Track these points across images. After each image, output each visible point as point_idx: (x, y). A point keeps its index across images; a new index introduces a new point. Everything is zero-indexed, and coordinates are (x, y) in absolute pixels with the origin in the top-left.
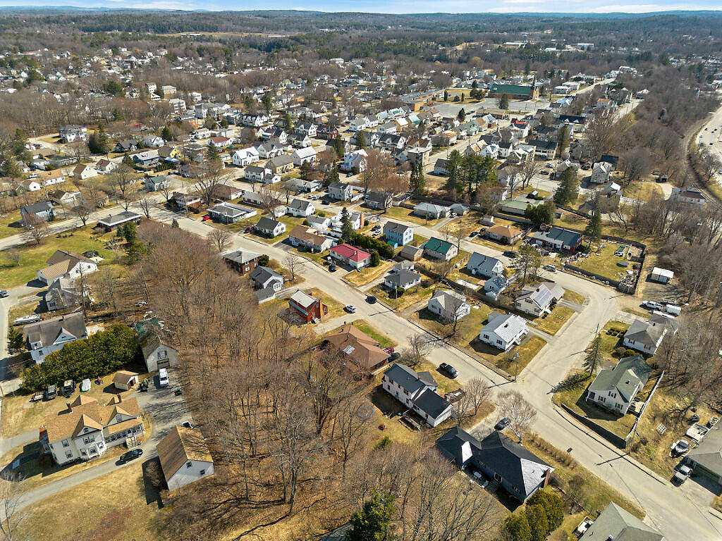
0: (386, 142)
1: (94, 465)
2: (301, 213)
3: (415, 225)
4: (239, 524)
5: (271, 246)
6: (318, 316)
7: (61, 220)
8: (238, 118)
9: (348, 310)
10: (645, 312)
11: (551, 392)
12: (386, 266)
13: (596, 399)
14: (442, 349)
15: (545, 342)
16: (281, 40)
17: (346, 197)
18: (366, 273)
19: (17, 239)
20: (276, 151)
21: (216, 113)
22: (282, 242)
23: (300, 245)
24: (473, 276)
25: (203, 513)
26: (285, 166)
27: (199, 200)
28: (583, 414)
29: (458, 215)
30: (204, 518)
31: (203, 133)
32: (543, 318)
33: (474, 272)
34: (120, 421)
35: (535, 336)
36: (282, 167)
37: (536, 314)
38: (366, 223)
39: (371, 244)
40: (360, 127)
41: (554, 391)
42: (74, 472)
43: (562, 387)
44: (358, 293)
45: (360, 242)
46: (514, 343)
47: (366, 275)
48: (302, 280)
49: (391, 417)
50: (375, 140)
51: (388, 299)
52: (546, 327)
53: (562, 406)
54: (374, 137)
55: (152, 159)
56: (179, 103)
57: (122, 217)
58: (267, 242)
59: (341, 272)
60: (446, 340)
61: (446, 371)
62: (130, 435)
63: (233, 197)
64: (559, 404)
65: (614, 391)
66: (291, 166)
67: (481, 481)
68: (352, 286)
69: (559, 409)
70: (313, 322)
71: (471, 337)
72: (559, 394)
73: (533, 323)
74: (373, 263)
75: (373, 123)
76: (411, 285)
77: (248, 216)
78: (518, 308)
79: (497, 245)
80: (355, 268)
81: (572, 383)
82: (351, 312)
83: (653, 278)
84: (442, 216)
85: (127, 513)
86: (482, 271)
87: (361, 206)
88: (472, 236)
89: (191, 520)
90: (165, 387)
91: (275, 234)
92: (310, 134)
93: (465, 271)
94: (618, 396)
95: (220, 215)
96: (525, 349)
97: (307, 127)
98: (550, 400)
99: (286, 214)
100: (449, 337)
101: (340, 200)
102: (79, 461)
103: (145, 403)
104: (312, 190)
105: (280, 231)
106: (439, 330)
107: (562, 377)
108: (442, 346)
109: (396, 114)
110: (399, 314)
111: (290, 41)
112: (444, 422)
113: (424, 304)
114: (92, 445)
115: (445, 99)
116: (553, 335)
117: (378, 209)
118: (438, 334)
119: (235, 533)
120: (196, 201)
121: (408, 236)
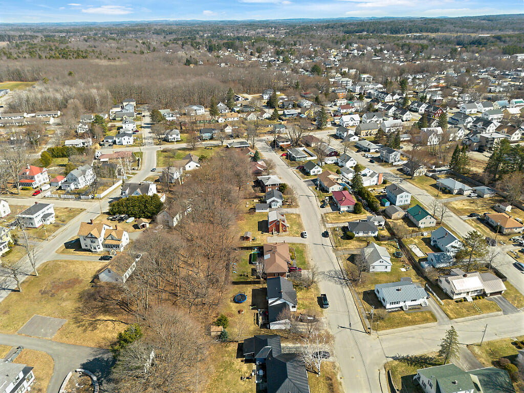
0: (478, 125)
1: (93, 255)
2: (344, 164)
3: (428, 194)
4: (115, 314)
5: (303, 180)
6: (278, 231)
7: (215, 140)
8: (376, 94)
9: (302, 235)
11: (393, 358)
12: (365, 215)
14: (339, 286)
15: (435, 319)
16: (483, 38)
17: (391, 161)
18: (344, 216)
19: (184, 145)
20: (376, 119)
21: (364, 90)
22: (312, 180)
23: (320, 185)
24: (429, 246)
25: (103, 300)
26: (369, 131)
27: (289, 143)
28: (397, 387)
29: (478, 196)
30: (101, 302)
31: (341, 102)
32: (457, 302)
33: (432, 243)
34: (112, 239)
35: (430, 312)
36: (366, 131)
37: (452, 295)
38: (384, 182)
40: (470, 110)
41: (395, 358)
42: (85, 255)
43: (408, 360)
44: (323, 227)
45: (360, 193)
46: (401, 307)
47: (343, 218)
48: (297, 206)
49: (252, 309)
50: (470, 122)
51: (339, 238)
52: (451, 310)
53: (389, 371)
54: (469, 119)
55: (292, 114)
56: (347, 81)
57: (239, 144)
58: (302, 176)
59: (327, 209)
60: (349, 281)
61: (323, 301)
62: (114, 248)
63: (313, 145)
64: (387, 369)
67: (258, 377)
68: (324, 221)
69: (383, 372)
70: (272, 234)
71: (370, 287)
72: (396, 362)
73: (442, 302)
74: (356, 211)
76: (365, 235)
77: (309, 158)
78: (439, 283)
80: (339, 210)
81: (422, 362)
84: (460, 193)
85: (80, 282)
86: (440, 245)
87: (398, 170)
88: (471, 216)
89: (95, 300)
91: (312, 174)
92: (420, 111)
93: (427, 241)
95: (290, 154)
96: (407, 316)
97: (419, 106)
98: (385, 361)
99: (334, 163)
101: (385, 162)
102: (89, 251)
104: (371, 151)
105: (316, 173)
106: (351, 272)
108: (341, 284)
110: (335, 250)
111: (492, 39)
112: (281, 330)
114: (94, 244)
116: (451, 319)
117: (409, 175)
118: (347, 275)
119: (107, 318)
120: (287, 143)
121: (403, 199)
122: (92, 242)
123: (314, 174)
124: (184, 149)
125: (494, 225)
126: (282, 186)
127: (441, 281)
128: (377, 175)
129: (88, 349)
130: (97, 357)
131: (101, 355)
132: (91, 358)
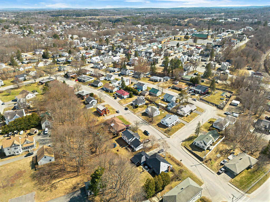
0: (147, 55)
1: (18, 157)
2: (110, 79)
3: (149, 84)
4: (60, 177)
5: (96, 90)
6: (106, 114)
7: (28, 80)
8: (96, 46)
9: (117, 112)
10: (225, 115)
11: (182, 141)
12: (135, 98)
13: (196, 144)
14: (147, 126)
15: (184, 125)
16: (120, 19)
17: (127, 74)
18: (127, 100)
19: (12, 86)
20: (107, 58)
21: (89, 45)
22: (101, 89)
23: (106, 90)
24: (165, 102)
25: (48, 173)
26: (108, 63)
29: (166, 81)
30: (48, 175)
31: (83, 51)
32: (186, 117)
33: (165, 100)
34: (27, 143)
35: (181, 123)
37: (184, 115)
38: (132, 83)
40: (139, 49)
41: (183, 141)
42: (11, 158)
43: (186, 140)
44: (122, 106)
45: (127, 89)
46: (173, 125)
47: (127, 101)
48: (104, 102)
49: (122, 147)
50: (143, 54)
51: (132, 109)
52: (186, 120)
53: (184, 146)
54: (143, 53)
55: (63, 60)
56: (77, 41)
57: (48, 79)
58: (95, 89)
59: (118, 99)
60: (149, 123)
61: (146, 133)
62: (30, 148)
63: (88, 73)
64: (183, 146)
65: (202, 141)
67: (146, 169)
68: (121, 104)
69: (183, 147)
70: (104, 116)
71: (158, 122)
72: (184, 143)
73: (182, 118)
74: (130, 97)
75: (145, 48)
76: (142, 104)
77: (91, 80)
78: (178, 113)
79: (177, 91)
80: (124, 98)
81: (190, 139)
82: (118, 113)
83: (232, 104)
84: (160, 81)
85: (24, 171)
86: (168, 100)
87: (132, 77)
88: (169, 88)
89: (44, 175)
90: (46, 134)
91: (99, 86)
92: (121, 52)
93: (163, 100)
94: (203, 143)
95: (81, 79)
96: (176, 127)
97: (120, 49)
98: (181, 144)
99: (104, 79)
101: (125, 75)
102: (13, 155)
103: (39, 139)
104: (116, 71)
105: (100, 85)
107: (187, 137)
108: (147, 125)
109: (154, 45)
110: (135, 114)
111: (123, 19)
113: (144, 111)
114: (17, 150)
116: (188, 123)
117: (138, 78)
118: (147, 121)
119: (58, 180)
120: (74, 75)
121: (145, 87)
122: (15, 149)
123: (100, 86)
124: (12, 89)
125: (178, 89)
126: (91, 94)
127: (178, 112)
128: (129, 80)
129: (62, 197)
130: (71, 198)
131: (72, 196)
132: (69, 200)
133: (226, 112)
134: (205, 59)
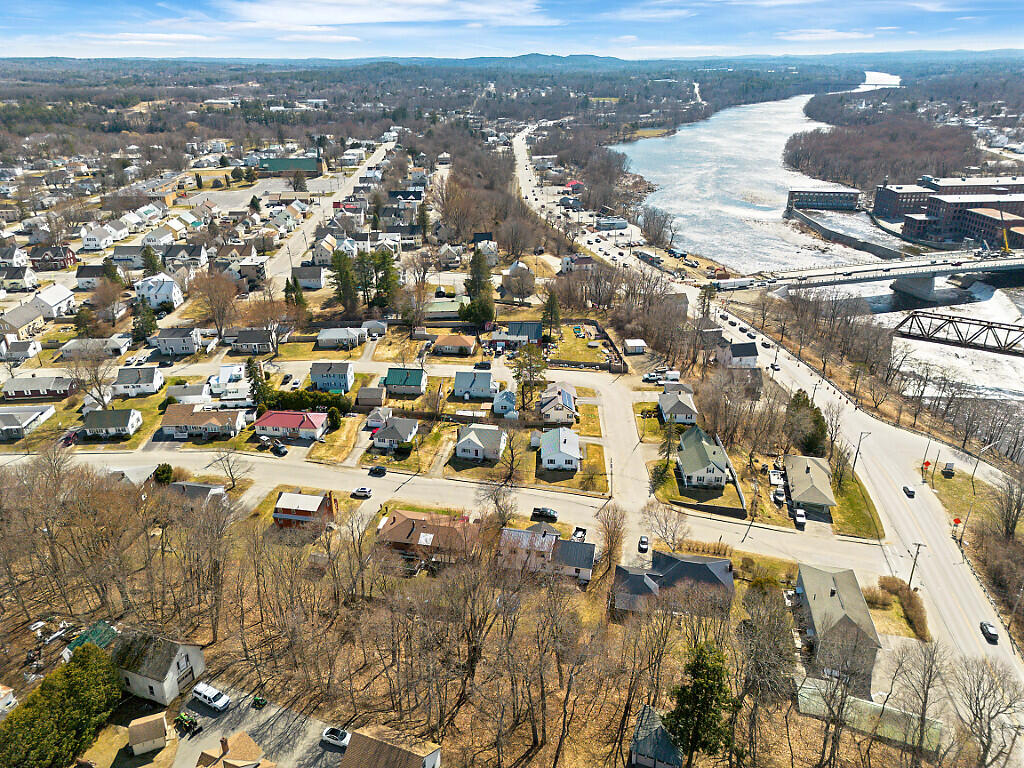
2: (144, 387)
5: (137, 451)
6: (332, 518)
9: (360, 496)
10: (651, 385)
11: (650, 493)
12: (352, 423)
13: (694, 481)
15: (601, 446)
17: (195, 348)
18: (335, 440)
22: (154, 440)
23: (190, 435)
24: (467, 401)
26: (31, 325)
28: (694, 502)
29: (380, 335)
32: (577, 422)
33: (467, 396)
35: (588, 444)
36: (26, 327)
37: (569, 420)
38: (267, 376)
39: (310, 400)
40: (104, 241)
41: (652, 492)
43: (655, 485)
44: (349, 470)
47: (338, 444)
48: (245, 482)
51: (396, 463)
52: (588, 431)
53: (671, 502)
58: (124, 447)
59: (293, 451)
60: (508, 483)
61: (543, 516)
64: (667, 501)
66: (39, 322)
68: (333, 464)
69: (671, 507)
70: (329, 529)
71: (530, 470)
72: (659, 493)
73: (574, 430)
74: (334, 425)
77: (43, 418)
78: (549, 421)
79: (458, 359)
80: (313, 439)
81: (659, 476)
82: (366, 497)
83: (629, 351)
84: (361, 340)
86: (475, 392)
88: (420, 356)
91: (131, 431)
93: (455, 399)
96: (592, 461)
97: (6, 255)
98: (656, 501)
99: (113, 398)
100: (509, 478)
101: (189, 355)
104: (124, 350)
105: (136, 425)
106: (490, 475)
108: (510, 491)
109: (149, 216)
110: (427, 475)
113: (447, 450)
115: (200, 185)
116: (601, 436)
118: (494, 481)
123: (134, 429)
125: (456, 351)
126: (164, 472)
127: (548, 416)
133: (646, 376)
134: (412, 242)
